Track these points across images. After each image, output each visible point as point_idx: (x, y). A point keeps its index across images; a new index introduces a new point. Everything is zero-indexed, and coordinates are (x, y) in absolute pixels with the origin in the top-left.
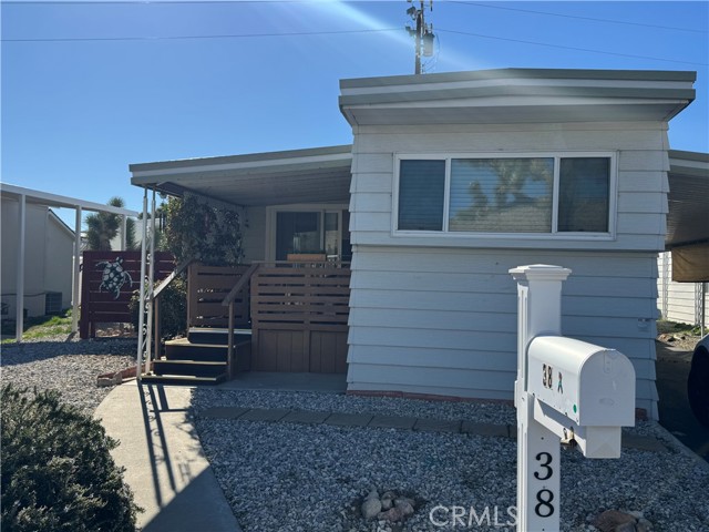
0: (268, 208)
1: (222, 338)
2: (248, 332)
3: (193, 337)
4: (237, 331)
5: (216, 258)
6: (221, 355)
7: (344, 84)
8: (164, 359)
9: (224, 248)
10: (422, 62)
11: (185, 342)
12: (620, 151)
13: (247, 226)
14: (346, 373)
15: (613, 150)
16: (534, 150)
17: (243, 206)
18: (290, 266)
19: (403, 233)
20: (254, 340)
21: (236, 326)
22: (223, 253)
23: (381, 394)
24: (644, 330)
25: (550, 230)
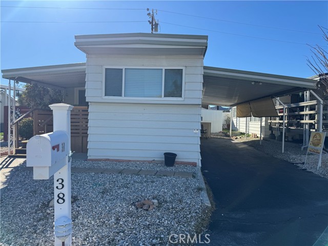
0: (75, 88)
7: (76, 37)
8: (20, 148)
12: (186, 67)
14: (87, 153)
15: (183, 66)
17: (65, 88)
19: (107, 97)
23: (100, 160)
24: (196, 133)
25: (161, 97)
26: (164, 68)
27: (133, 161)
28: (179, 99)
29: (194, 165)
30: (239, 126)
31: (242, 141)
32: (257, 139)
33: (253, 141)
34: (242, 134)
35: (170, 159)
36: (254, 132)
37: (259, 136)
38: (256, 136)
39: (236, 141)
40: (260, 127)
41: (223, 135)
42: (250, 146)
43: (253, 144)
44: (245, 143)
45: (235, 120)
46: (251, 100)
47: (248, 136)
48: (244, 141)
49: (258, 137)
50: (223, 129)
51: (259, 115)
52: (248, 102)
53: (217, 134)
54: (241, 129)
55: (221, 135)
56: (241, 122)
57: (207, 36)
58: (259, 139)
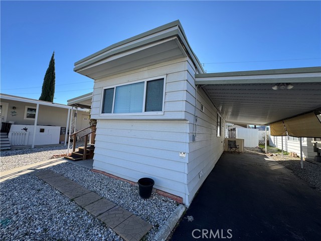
26: (146, 81)
28: (160, 113)
29: (179, 201)
30: (277, 143)
31: (277, 160)
32: (298, 159)
33: (291, 161)
34: (279, 151)
36: (293, 151)
37: (299, 155)
38: (295, 155)
39: (271, 159)
40: (299, 146)
41: (259, 150)
42: (288, 168)
43: (292, 165)
44: (280, 163)
46: (285, 119)
47: (286, 153)
48: (279, 160)
49: (298, 157)
50: (259, 145)
51: (298, 134)
52: (282, 121)
53: (253, 149)
54: (278, 146)
55: (257, 150)
56: (278, 140)
57: (178, 21)
58: (299, 159)
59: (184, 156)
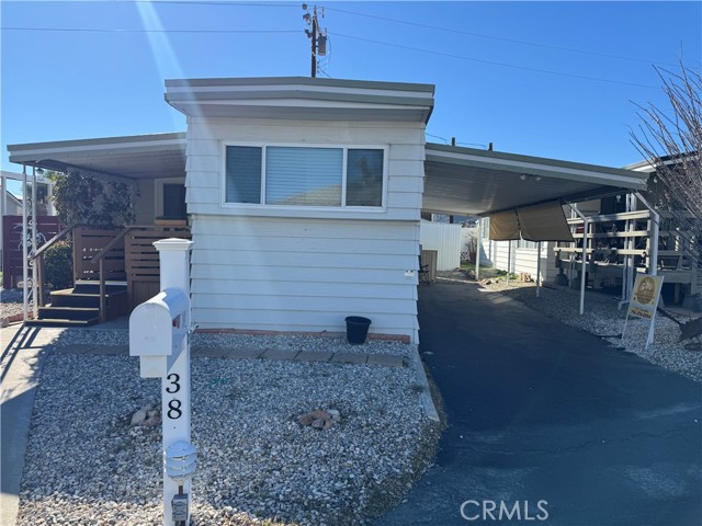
0: (156, 180)
1: (95, 289)
2: (124, 283)
3: (79, 289)
4: (107, 283)
5: (106, 223)
6: (95, 302)
7: (168, 83)
8: (48, 306)
9: (113, 214)
10: (317, 60)
11: (68, 292)
12: (390, 145)
13: (139, 195)
15: (385, 144)
16: (329, 142)
17: (135, 179)
18: (152, 230)
19: (230, 205)
20: (129, 290)
21: (106, 279)
22: (111, 219)
23: (216, 332)
24: (409, 278)
25: (340, 205)
26: (345, 147)
27: (284, 333)
28: (376, 209)
29: (406, 340)
30: (495, 256)
31: (499, 290)
32: (531, 284)
33: (522, 288)
34: (501, 273)
35: (357, 329)
36: (525, 270)
37: (535, 277)
38: (528, 278)
39: (488, 289)
40: (536, 259)
41: (462, 275)
42: (516, 299)
43: (522, 295)
44: (505, 293)
45: (486, 243)
46: (520, 207)
47: (513, 277)
48: (503, 289)
49: (532, 281)
50: (462, 263)
51: (535, 237)
52: (513, 209)
53: (449, 273)
54: (498, 264)
55: (458, 277)
56: (498, 249)
57: (434, 86)
58: (534, 284)
59: (412, 275)
